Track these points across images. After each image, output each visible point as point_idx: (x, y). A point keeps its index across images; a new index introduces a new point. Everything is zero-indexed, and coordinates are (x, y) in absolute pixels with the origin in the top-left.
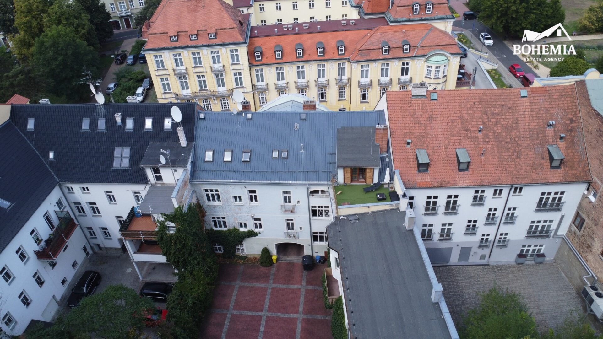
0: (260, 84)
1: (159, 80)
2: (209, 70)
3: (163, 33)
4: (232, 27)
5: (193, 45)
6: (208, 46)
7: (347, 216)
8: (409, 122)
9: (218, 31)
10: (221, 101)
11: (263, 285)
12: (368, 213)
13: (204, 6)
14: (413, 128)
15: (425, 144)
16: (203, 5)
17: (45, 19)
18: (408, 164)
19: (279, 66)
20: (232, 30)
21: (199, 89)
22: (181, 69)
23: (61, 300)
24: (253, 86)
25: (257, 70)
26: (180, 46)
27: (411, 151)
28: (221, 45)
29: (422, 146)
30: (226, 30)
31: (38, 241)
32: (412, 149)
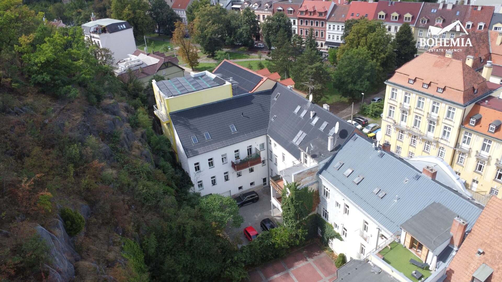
0: (465, 146)
1: (388, 107)
2: (426, 115)
3: (406, 75)
4: (460, 89)
5: (422, 91)
6: (433, 96)
7: (375, 265)
8: (495, 236)
9: (446, 88)
10: (426, 143)
11: (322, 275)
12: (390, 276)
13: (448, 66)
14: (496, 244)
15: (498, 265)
16: (448, 64)
17: (363, 40)
18: (466, 269)
19: (489, 139)
20: (459, 91)
21: (412, 125)
22: (406, 105)
23: (233, 196)
24: (457, 145)
25: (466, 133)
26: (412, 88)
27: (478, 261)
28: (443, 100)
29: (492, 264)
30: (453, 90)
31: (237, 157)
32: (480, 260)
